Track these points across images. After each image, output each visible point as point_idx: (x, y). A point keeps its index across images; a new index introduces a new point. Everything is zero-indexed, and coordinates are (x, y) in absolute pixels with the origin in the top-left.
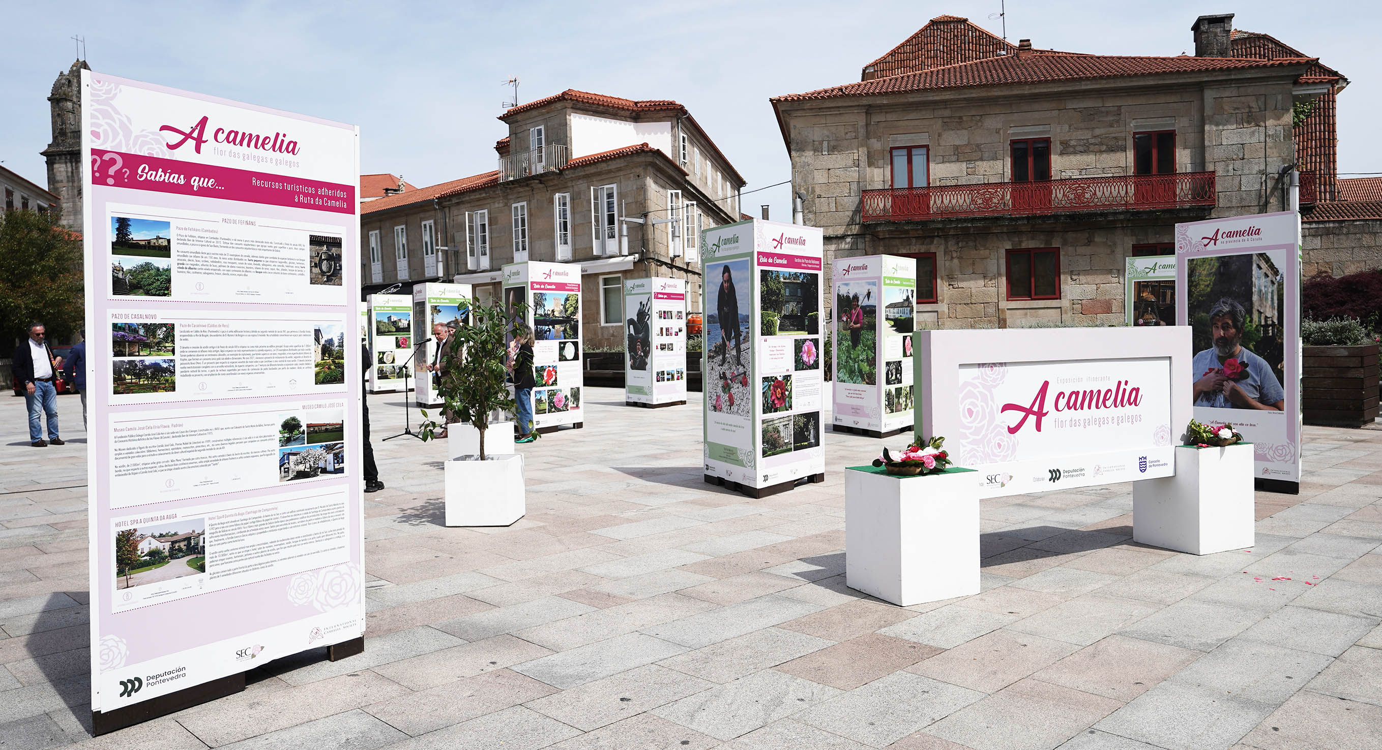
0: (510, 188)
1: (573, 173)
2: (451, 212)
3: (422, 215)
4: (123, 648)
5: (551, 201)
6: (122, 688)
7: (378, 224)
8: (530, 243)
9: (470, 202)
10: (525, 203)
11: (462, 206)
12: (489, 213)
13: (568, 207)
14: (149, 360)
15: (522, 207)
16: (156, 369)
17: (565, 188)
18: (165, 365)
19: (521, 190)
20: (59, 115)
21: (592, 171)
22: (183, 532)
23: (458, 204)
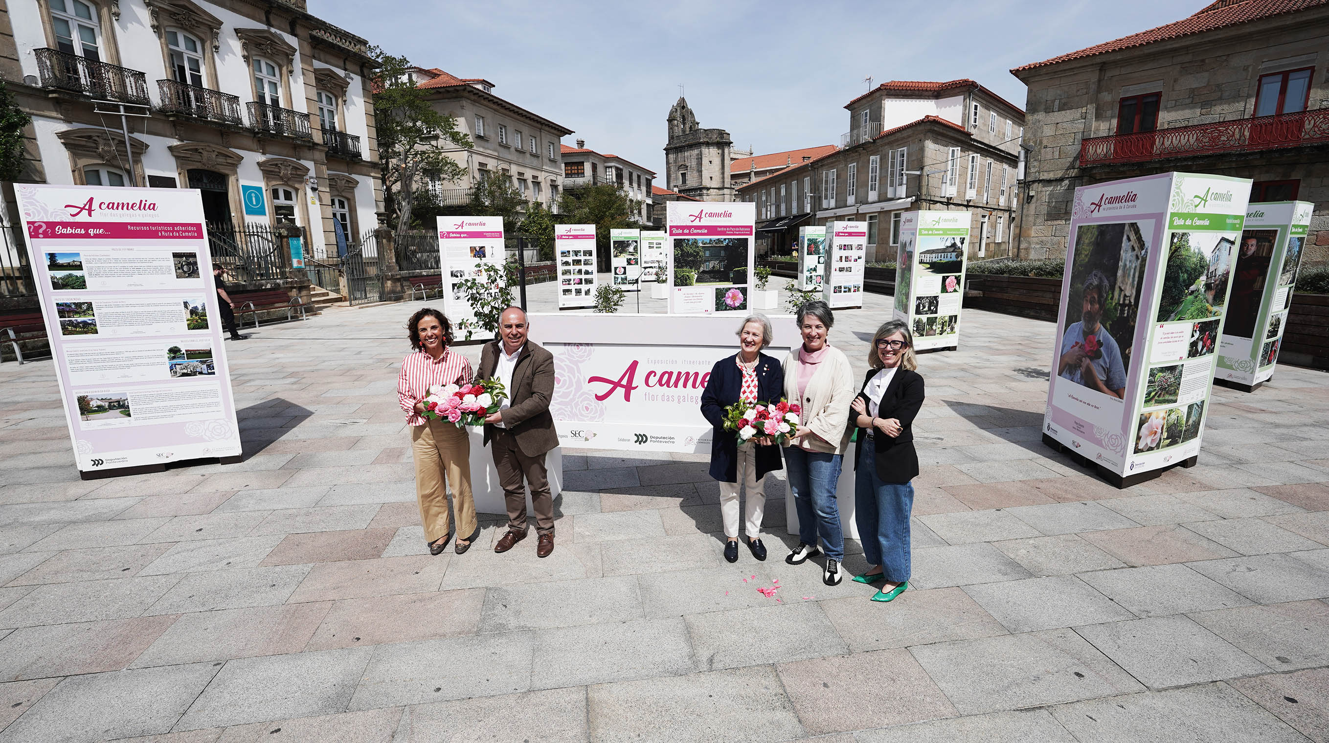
0: (848, 155)
1: (881, 143)
2: (819, 171)
3: (804, 174)
4: (90, 446)
5: (869, 162)
6: (93, 463)
7: (786, 181)
8: (857, 190)
9: (827, 165)
11: (824, 167)
12: (837, 171)
13: (877, 166)
14: (80, 320)
15: (854, 166)
16: (85, 323)
17: (877, 151)
18: (90, 322)
19: (855, 154)
21: (893, 139)
22: (114, 398)
23: (821, 166)
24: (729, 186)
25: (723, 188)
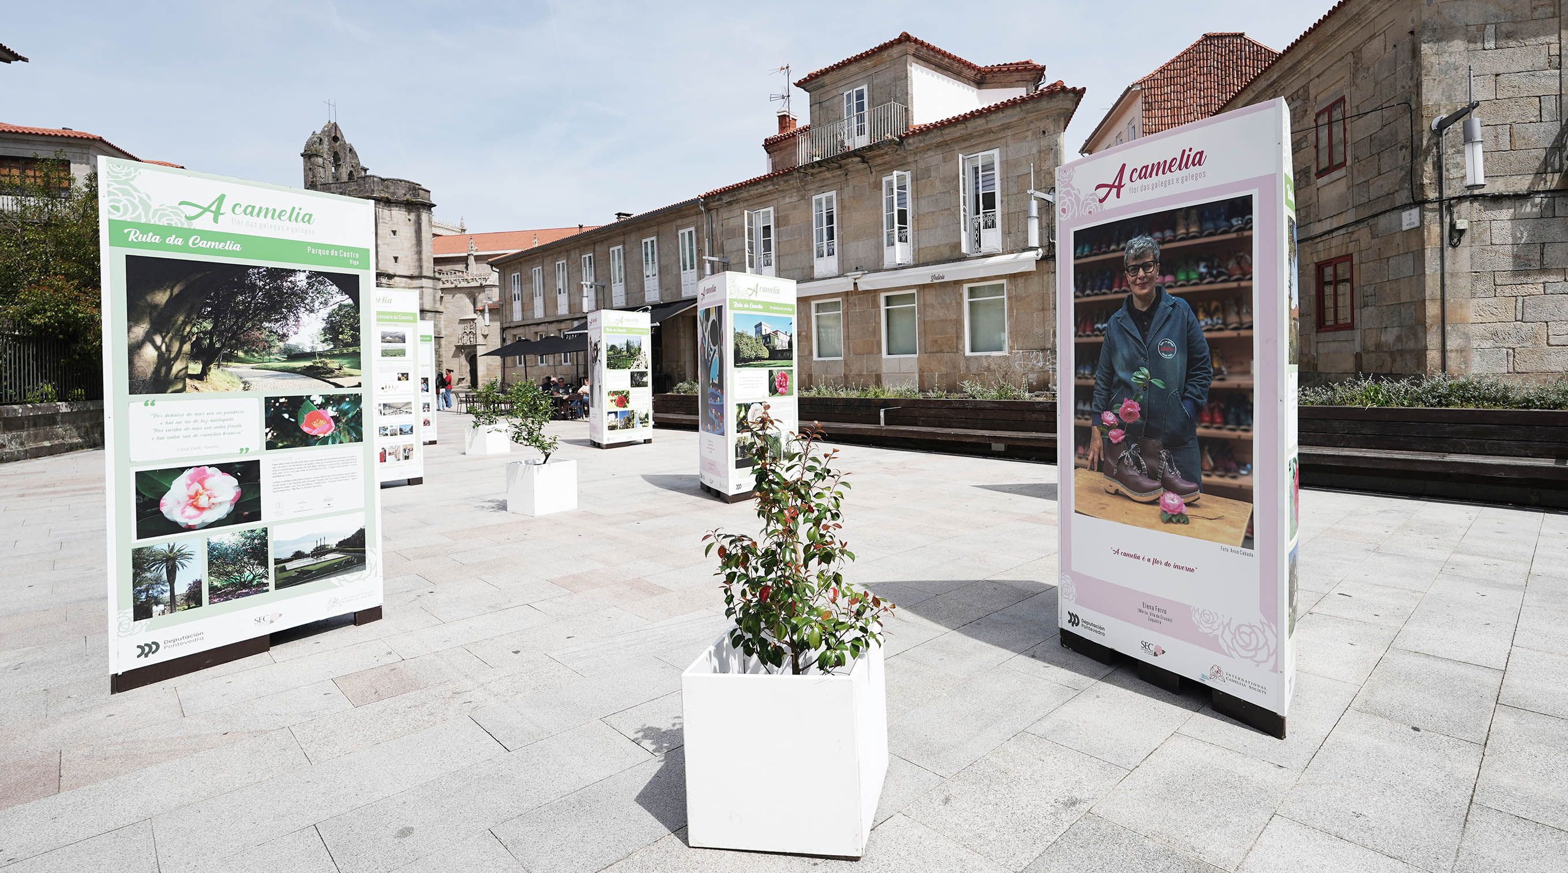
0: (812, 175)
1: (920, 142)
2: (720, 214)
3: (679, 222)
5: (878, 186)
7: (621, 238)
8: (841, 244)
9: (747, 200)
10: (834, 193)
11: (735, 206)
12: (776, 211)
13: (908, 191)
15: (829, 201)
17: (903, 165)
19: (828, 175)
20: (310, 169)
21: (958, 134)
23: (730, 203)
24: (431, 274)
25: (420, 277)
